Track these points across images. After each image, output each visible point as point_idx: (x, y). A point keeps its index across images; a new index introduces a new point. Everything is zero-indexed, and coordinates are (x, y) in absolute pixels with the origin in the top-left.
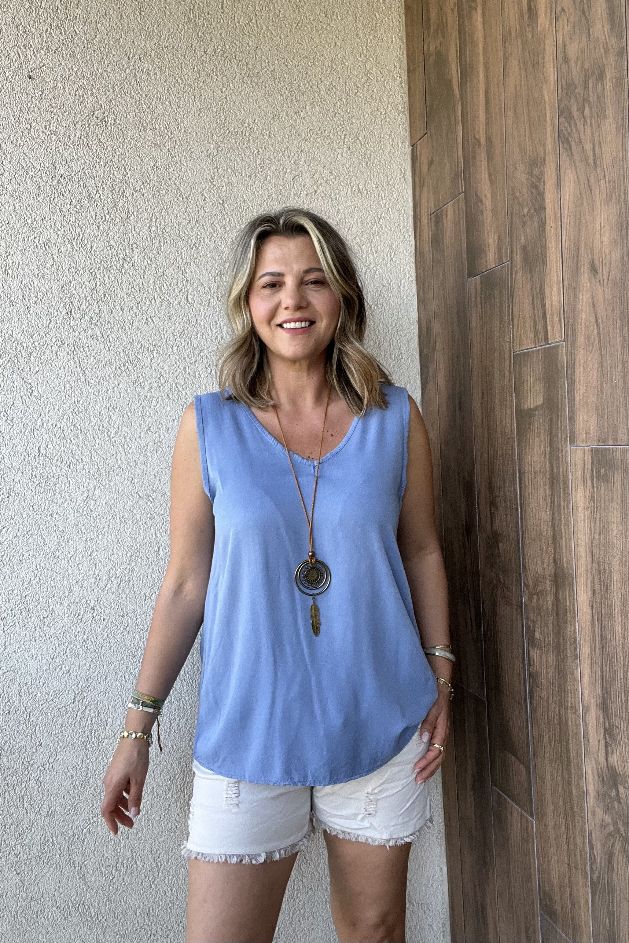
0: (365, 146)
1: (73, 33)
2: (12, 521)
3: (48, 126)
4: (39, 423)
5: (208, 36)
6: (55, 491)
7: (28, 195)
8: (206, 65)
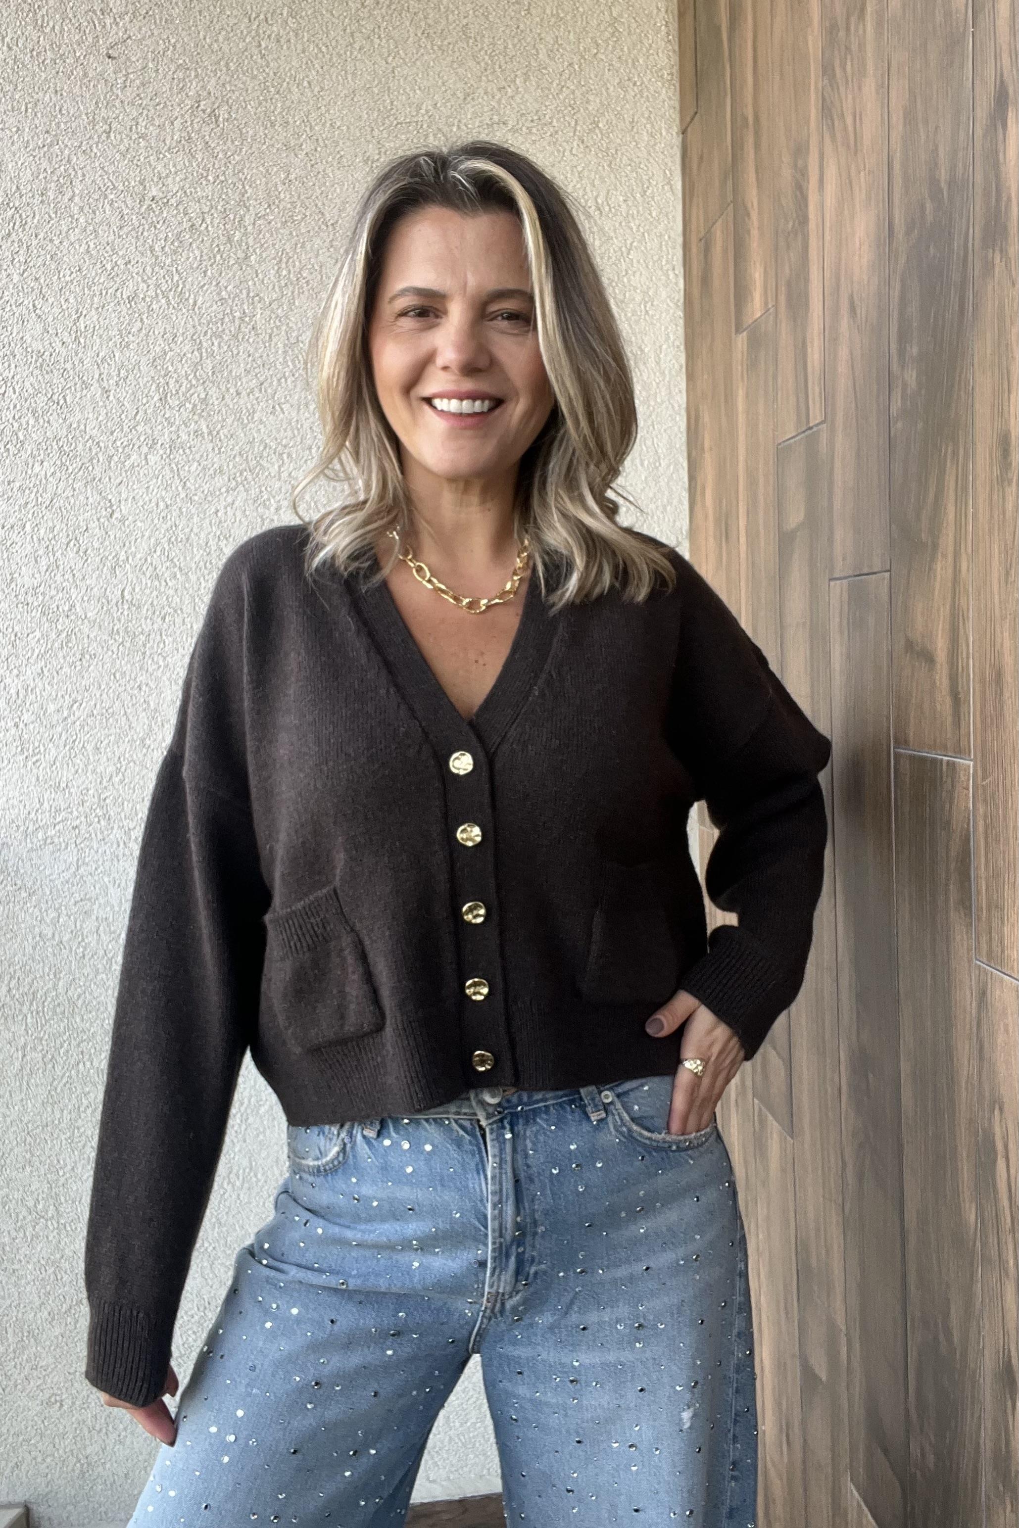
0: (608, 137)
2: (86, 694)
3: (134, 127)
4: (122, 557)
6: (144, 653)
7: (106, 228)
8: (364, 22)
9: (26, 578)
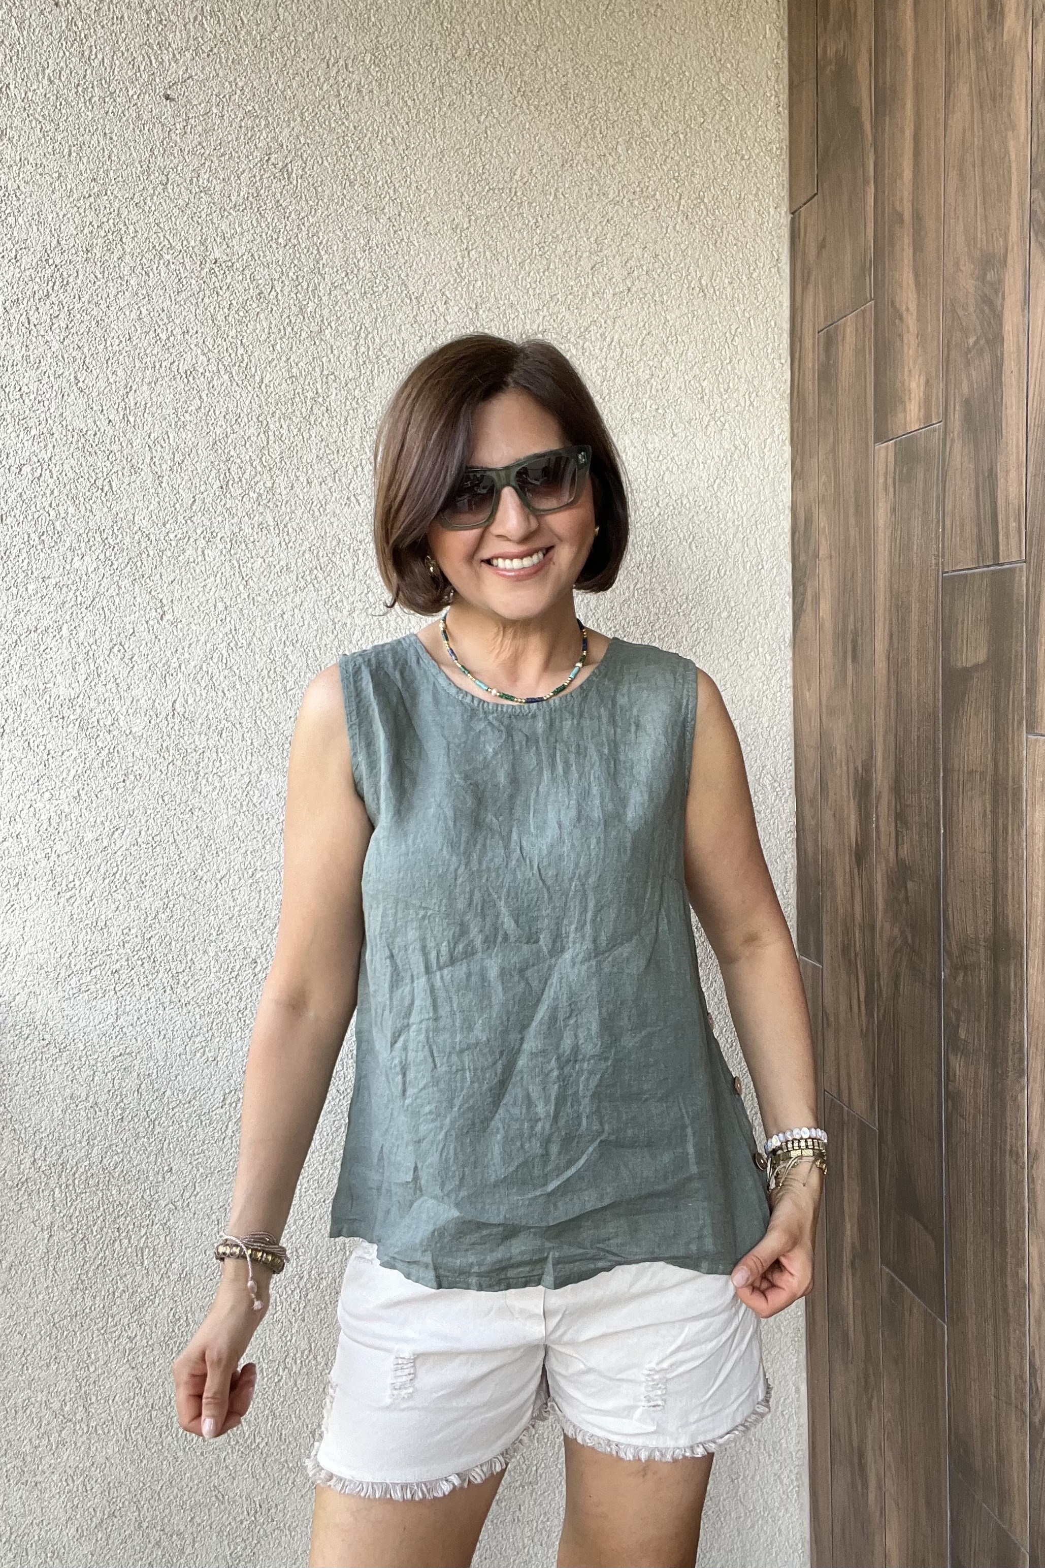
0: (713, 214)
1: (239, 23)
2: (129, 820)
3: (195, 179)
4: (174, 664)
5: (458, 27)
6: (197, 773)
7: (161, 293)
8: (455, 76)
9: (62, 689)
